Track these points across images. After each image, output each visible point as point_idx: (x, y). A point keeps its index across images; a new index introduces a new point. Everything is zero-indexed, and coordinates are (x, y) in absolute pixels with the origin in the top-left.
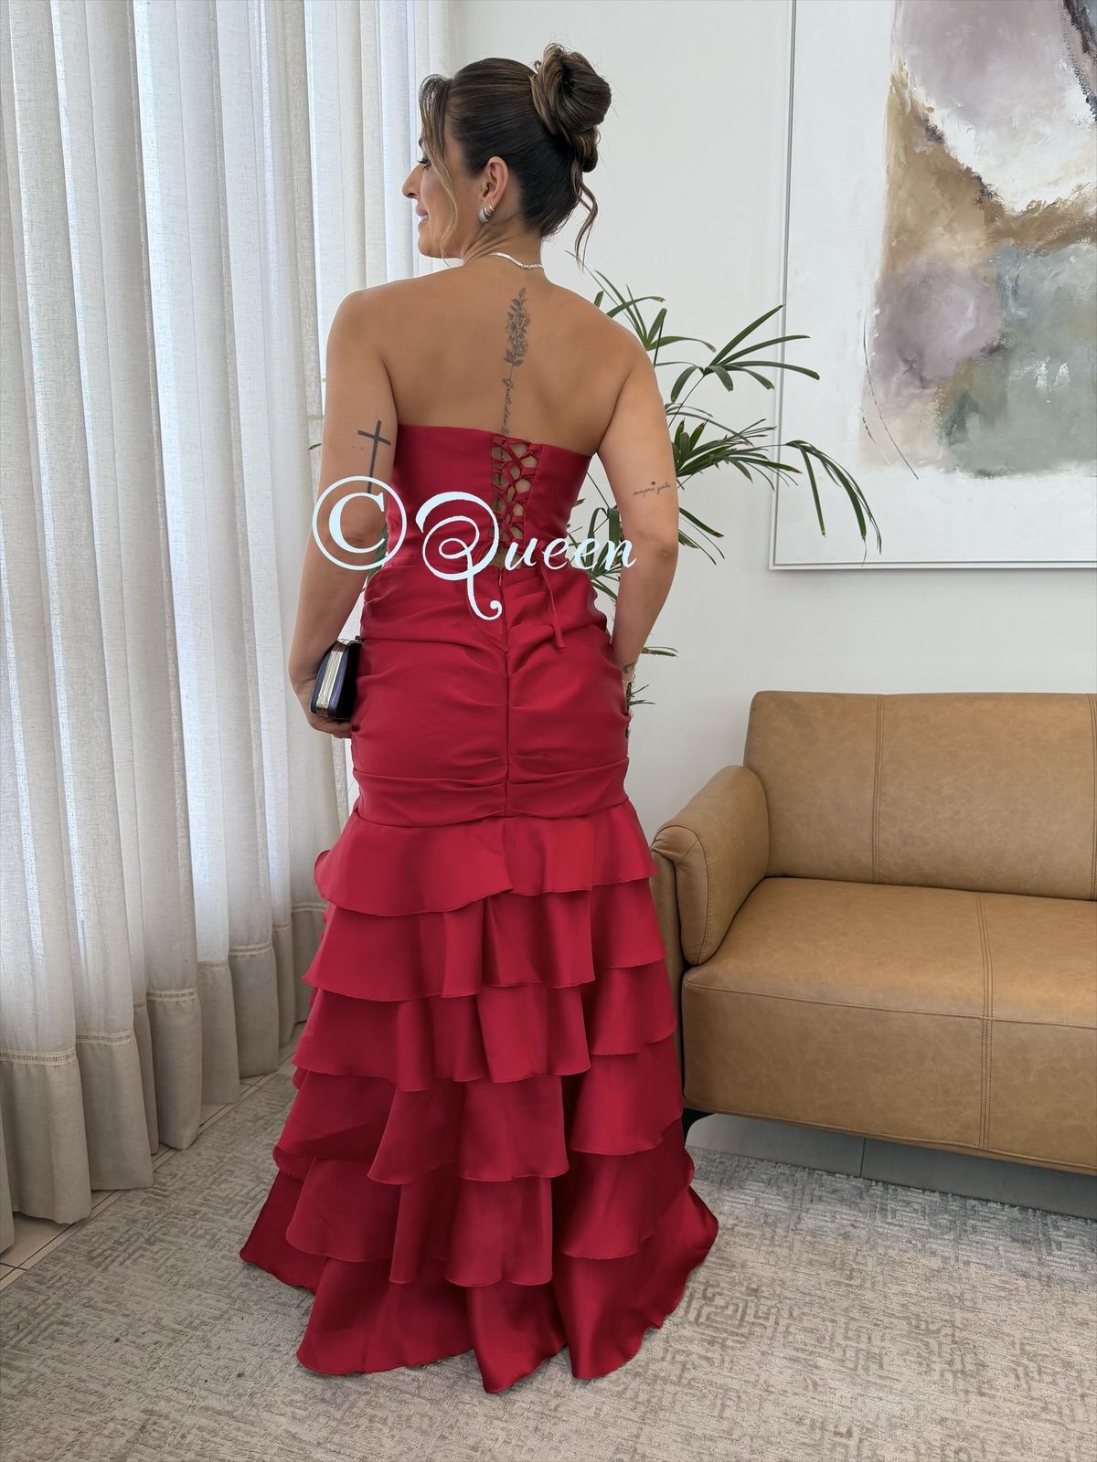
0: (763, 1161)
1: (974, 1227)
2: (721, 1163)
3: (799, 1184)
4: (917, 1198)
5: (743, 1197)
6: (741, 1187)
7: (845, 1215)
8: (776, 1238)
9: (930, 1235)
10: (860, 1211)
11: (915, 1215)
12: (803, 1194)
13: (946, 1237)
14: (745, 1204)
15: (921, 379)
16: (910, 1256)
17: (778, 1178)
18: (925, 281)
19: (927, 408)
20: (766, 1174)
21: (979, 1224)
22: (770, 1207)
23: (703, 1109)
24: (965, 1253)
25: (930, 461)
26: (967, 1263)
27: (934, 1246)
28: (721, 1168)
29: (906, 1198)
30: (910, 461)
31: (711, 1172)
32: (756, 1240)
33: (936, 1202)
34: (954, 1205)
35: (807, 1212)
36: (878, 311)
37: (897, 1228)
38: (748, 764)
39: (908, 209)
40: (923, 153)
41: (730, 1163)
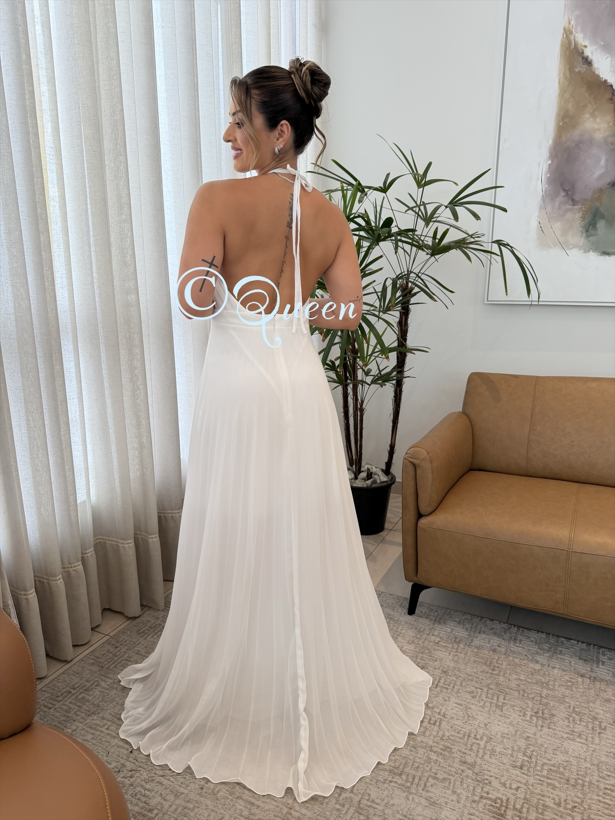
0: (458, 611)
1: (561, 651)
2: (436, 611)
3: (474, 624)
4: (534, 635)
5: (445, 628)
6: (445, 624)
7: (495, 641)
8: (459, 649)
9: (537, 653)
10: (504, 639)
11: (531, 643)
12: (476, 629)
13: (545, 655)
14: (446, 632)
15: (573, 200)
16: (525, 662)
17: (464, 621)
18: (577, 145)
19: (576, 217)
20: (458, 618)
21: (564, 650)
22: (458, 634)
23: (426, 584)
24: (553, 662)
25: (575, 246)
26: (554, 668)
27: (538, 659)
28: (436, 613)
29: (528, 635)
30: (564, 246)
31: (431, 615)
32: (449, 649)
33: (543, 638)
34: (552, 640)
35: (477, 638)
36: (550, 162)
37: (521, 649)
38: (464, 413)
39: (570, 104)
40: (579, 72)
41: (441, 612)
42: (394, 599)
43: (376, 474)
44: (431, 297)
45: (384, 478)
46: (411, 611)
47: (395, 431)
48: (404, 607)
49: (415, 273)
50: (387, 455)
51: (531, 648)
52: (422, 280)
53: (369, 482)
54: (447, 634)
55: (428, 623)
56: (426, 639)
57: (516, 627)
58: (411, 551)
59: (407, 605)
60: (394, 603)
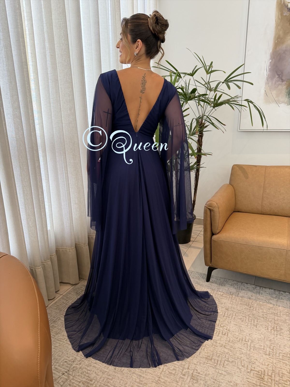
0: (230, 280)
1: (282, 298)
3: (239, 286)
4: (268, 290)
5: (225, 288)
6: (224, 286)
7: (250, 294)
8: (233, 298)
9: (270, 299)
10: (254, 293)
11: (267, 294)
12: (240, 288)
13: (274, 300)
15: (282, 80)
16: (265, 304)
17: (234, 284)
18: (284, 52)
19: (283, 88)
20: (231, 283)
21: (283, 297)
22: (231, 291)
23: (216, 267)
24: (279, 304)
25: (283, 102)
26: (279, 306)
27: (271, 302)
28: (220, 281)
29: (265, 290)
30: (277, 102)
31: (217, 282)
32: (228, 298)
33: (272, 292)
34: (277, 293)
35: (240, 292)
36: (271, 61)
37: (262, 297)
38: (230, 183)
39: (281, 32)
40: (286, 15)
41: (222, 280)
42: (199, 274)
44: (216, 127)
46: (208, 280)
47: (195, 194)
48: (204, 278)
49: (206, 116)
51: (267, 297)
52: (209, 119)
54: (226, 291)
56: (216, 294)
57: (259, 287)
58: (208, 252)
59: (205, 277)
60: (199, 276)
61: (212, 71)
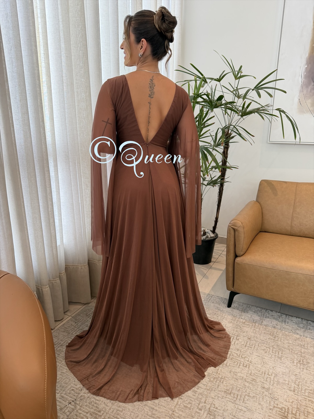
0: (253, 306)
1: (310, 328)
3: (263, 313)
4: (295, 319)
5: (247, 315)
6: (247, 312)
7: (275, 322)
8: (256, 326)
9: (297, 329)
10: (279, 321)
11: (294, 324)
12: (264, 315)
13: (301, 330)
14: (248, 317)
16: (291, 334)
17: (257, 311)
20: (254, 310)
22: (255, 318)
23: (238, 292)
24: (306, 334)
26: (307, 337)
27: (298, 332)
28: (242, 307)
29: (292, 319)
30: (312, 112)
31: (239, 308)
32: (251, 326)
33: (300, 321)
34: (305, 322)
35: (264, 320)
36: (306, 66)
37: (288, 326)
38: (257, 201)
41: (245, 306)
42: (219, 299)
43: (208, 233)
44: (243, 139)
45: (212, 235)
46: (229, 305)
47: (218, 210)
48: (225, 303)
49: (233, 126)
50: (214, 223)
51: (294, 326)
52: (237, 129)
53: (204, 237)
54: (249, 318)
55: (239, 312)
56: (238, 321)
57: (285, 315)
58: (231, 275)
59: (227, 302)
60: (219, 301)
61: (241, 77)
